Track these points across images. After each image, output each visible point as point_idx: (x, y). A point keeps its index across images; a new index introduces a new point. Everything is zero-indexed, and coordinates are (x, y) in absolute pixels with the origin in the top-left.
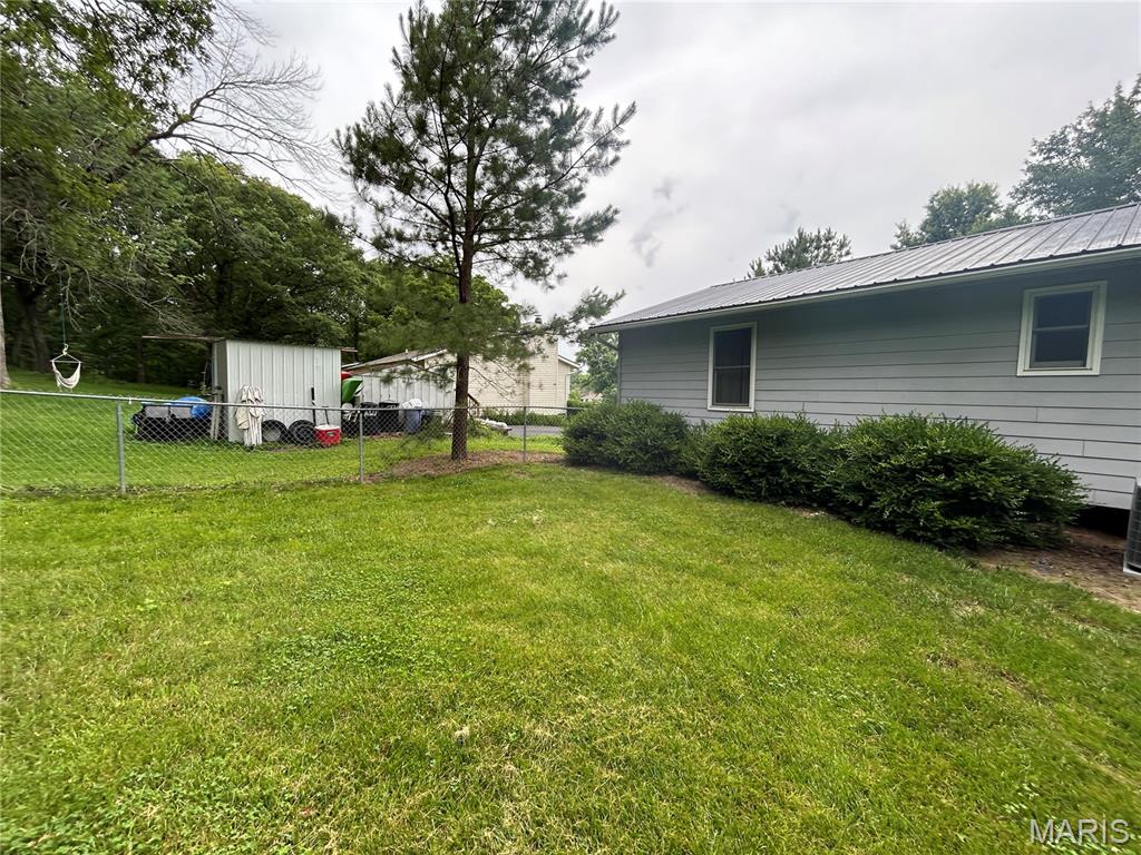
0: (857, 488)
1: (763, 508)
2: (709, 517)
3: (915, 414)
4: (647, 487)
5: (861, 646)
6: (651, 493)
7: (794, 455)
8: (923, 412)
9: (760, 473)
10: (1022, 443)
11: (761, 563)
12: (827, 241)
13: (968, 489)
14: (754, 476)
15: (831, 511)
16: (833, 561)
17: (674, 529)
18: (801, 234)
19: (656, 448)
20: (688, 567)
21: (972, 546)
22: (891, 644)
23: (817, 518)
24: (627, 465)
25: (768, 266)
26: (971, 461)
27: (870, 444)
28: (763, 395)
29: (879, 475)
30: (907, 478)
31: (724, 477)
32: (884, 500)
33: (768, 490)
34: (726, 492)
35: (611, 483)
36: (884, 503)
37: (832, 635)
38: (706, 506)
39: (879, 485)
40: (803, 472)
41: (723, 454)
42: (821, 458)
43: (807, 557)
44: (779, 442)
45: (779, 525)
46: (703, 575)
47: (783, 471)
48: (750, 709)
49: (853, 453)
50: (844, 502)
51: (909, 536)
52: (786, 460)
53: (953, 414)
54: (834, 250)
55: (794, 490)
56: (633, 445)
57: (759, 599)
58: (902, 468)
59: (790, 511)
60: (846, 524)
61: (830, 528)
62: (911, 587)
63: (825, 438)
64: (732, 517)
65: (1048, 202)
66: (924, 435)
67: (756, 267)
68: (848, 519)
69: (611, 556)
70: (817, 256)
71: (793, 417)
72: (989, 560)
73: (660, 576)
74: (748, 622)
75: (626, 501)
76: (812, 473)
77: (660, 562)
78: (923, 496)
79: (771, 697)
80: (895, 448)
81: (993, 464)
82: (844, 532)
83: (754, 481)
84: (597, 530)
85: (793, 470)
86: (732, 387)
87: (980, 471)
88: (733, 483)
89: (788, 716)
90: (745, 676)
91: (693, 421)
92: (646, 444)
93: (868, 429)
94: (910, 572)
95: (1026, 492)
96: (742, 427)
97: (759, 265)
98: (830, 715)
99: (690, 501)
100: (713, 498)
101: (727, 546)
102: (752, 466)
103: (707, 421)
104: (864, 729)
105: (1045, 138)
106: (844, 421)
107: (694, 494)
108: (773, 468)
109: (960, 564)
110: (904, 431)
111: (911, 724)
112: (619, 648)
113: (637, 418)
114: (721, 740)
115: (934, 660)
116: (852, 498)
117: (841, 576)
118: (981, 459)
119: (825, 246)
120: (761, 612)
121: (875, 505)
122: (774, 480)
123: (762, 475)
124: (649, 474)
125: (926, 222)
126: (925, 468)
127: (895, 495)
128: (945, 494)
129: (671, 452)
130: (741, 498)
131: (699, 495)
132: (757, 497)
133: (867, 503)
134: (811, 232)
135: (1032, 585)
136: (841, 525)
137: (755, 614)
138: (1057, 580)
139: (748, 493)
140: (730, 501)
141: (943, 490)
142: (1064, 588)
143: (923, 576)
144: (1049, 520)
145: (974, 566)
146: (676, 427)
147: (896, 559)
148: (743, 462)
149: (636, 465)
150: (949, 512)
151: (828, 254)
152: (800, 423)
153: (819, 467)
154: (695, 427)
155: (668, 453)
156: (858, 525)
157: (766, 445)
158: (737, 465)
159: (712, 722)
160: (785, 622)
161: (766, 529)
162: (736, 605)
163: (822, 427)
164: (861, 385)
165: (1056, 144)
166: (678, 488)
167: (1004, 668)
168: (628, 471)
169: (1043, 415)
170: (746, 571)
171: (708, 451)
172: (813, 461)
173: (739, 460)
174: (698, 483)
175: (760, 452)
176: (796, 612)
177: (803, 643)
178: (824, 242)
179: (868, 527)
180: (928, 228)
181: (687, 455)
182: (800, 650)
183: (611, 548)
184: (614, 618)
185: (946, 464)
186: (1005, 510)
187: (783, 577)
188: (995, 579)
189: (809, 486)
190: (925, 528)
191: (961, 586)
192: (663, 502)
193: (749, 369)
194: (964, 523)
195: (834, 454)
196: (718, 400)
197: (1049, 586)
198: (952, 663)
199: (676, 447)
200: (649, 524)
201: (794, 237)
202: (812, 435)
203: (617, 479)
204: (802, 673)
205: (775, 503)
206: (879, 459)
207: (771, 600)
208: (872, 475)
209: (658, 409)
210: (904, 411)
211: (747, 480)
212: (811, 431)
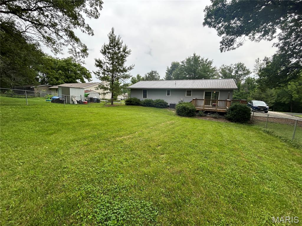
7: (151, 102)
8: (160, 99)
28: (148, 97)
30: (158, 104)
31: (145, 105)
34: (145, 106)
36: (157, 106)
42: (153, 103)
49: (155, 102)
53: (162, 99)
85: (151, 104)
86: (145, 96)
91: (141, 100)
92: (136, 102)
93: (156, 100)
96: (147, 100)
103: (143, 100)
105: (182, 61)
108: (149, 104)
116: (155, 105)
125: (171, 67)
132: (148, 106)
134: (154, 70)
141: (160, 104)
144: (166, 106)
146: (139, 100)
150: (161, 106)
155: (139, 103)
157: (149, 102)
169: (168, 99)
181: (141, 103)
185: (160, 102)
193: (147, 94)
196: (143, 97)
201: (151, 71)
206: (157, 102)
209: (137, 98)
211: (147, 105)
212: (152, 100)
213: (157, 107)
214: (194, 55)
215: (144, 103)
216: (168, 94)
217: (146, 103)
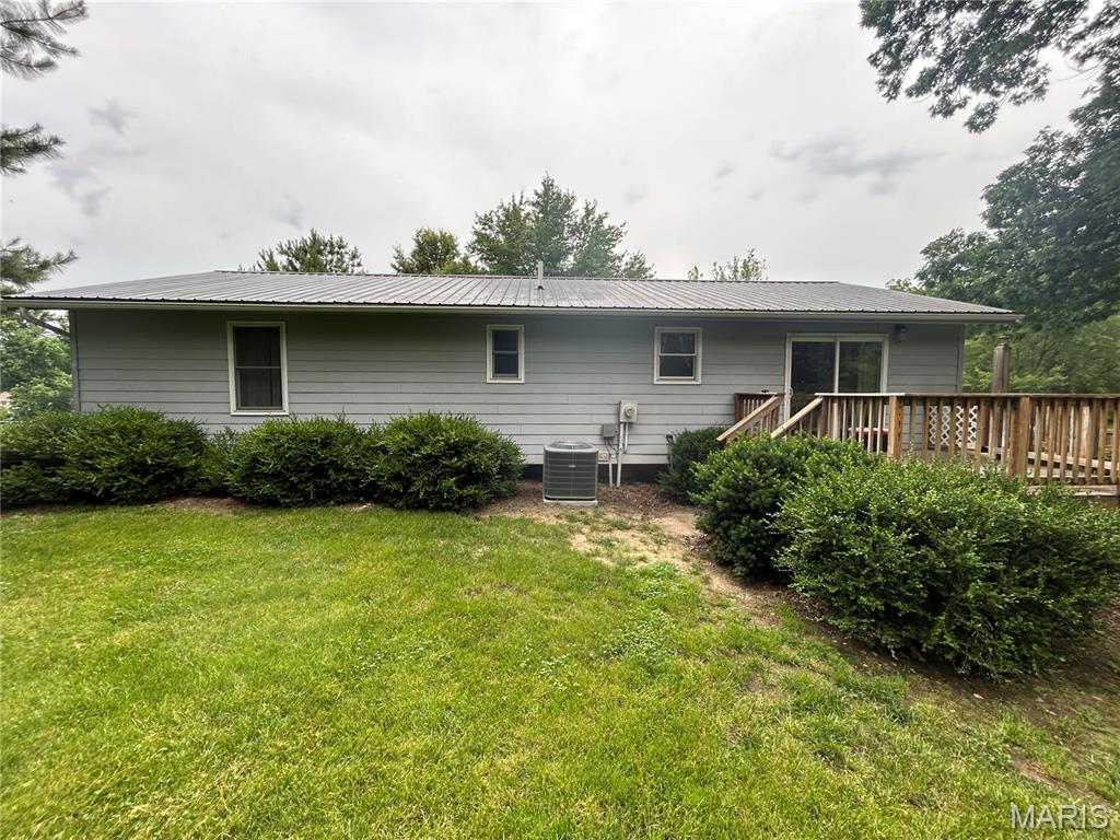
0: (396, 477)
1: (313, 512)
2: (256, 535)
3: (432, 412)
4: (154, 519)
5: (421, 606)
6: (163, 524)
7: (339, 455)
8: (435, 410)
9: (306, 478)
10: (495, 429)
11: (325, 566)
12: (340, 248)
13: (471, 465)
14: (300, 482)
15: (376, 501)
16: (388, 545)
17: (213, 560)
18: (314, 236)
19: (160, 466)
20: (246, 597)
21: (475, 506)
22: (442, 595)
23: (365, 510)
24: (112, 495)
25: (281, 260)
26: (471, 444)
27: (404, 439)
28: (297, 398)
29: (414, 464)
30: (433, 464)
31: (266, 488)
32: (418, 484)
33: (316, 493)
34: (270, 504)
35: (84, 526)
36: (419, 486)
37: (401, 605)
38: (248, 524)
39: (413, 472)
40: (349, 470)
41: (263, 464)
42: (364, 456)
43: (366, 547)
44: (325, 444)
45: (334, 525)
46: (266, 598)
47: (331, 472)
48: (351, 700)
49: (392, 449)
50: (387, 492)
51: (438, 509)
52: (332, 461)
53: (456, 410)
54: (346, 258)
55: (342, 488)
56: (120, 467)
57: (332, 599)
58: (429, 456)
59: (341, 509)
60: (390, 509)
61: (379, 517)
62: (446, 547)
63: (365, 437)
64: (284, 529)
65: (486, 259)
66: (440, 429)
67: (267, 258)
68: (392, 505)
69: (123, 622)
70: (332, 260)
71: (334, 419)
72: (485, 513)
73: (209, 620)
74: (327, 626)
75: (124, 543)
76: (357, 470)
77: (204, 604)
78: (444, 476)
79: (366, 681)
80: (422, 441)
81: (482, 446)
82: (391, 518)
83: (301, 487)
84: (81, 594)
85: (339, 469)
86: (259, 388)
87: (475, 452)
88: (278, 492)
89: (384, 688)
90: (337, 675)
92: (144, 464)
93: (401, 426)
94: (442, 536)
95: (499, 462)
96: (283, 433)
97: (271, 256)
98: (414, 668)
99: (226, 523)
100: (255, 513)
101: (285, 559)
102: (297, 471)
103: (233, 428)
104: (438, 665)
106: (380, 420)
107: (228, 515)
108: (320, 471)
109: (469, 521)
110: (427, 427)
111: (465, 645)
112: (175, 723)
113: (123, 432)
114: (331, 743)
115: (469, 594)
116: (394, 486)
117: (396, 555)
118: (476, 443)
119: (338, 253)
120: (337, 611)
121: (413, 489)
122: (322, 482)
123: (308, 480)
124: (152, 501)
125: (415, 251)
126: (444, 454)
127: (426, 478)
128: (457, 471)
129: (187, 469)
130: (287, 507)
131: (235, 513)
132: (307, 503)
133: (406, 489)
134: (325, 236)
135: (509, 523)
136: (387, 512)
137: (332, 616)
138: (518, 516)
139: (294, 500)
140: (276, 512)
141: (456, 468)
142: (522, 519)
143: (452, 536)
144: (509, 479)
145: (478, 520)
147: (433, 529)
148: (287, 470)
149: (129, 493)
150: (461, 484)
151: (341, 260)
152: (341, 424)
153: (364, 464)
154: (218, 437)
155: (181, 472)
156: (401, 509)
157: (311, 449)
158: (280, 472)
159: (317, 734)
160: (360, 611)
161: (322, 532)
162: (311, 614)
163: (361, 426)
164: (389, 388)
165: (486, 221)
166: (203, 511)
167: (504, 581)
168: (114, 504)
169: (502, 409)
170: (314, 578)
171: (242, 463)
172: (357, 459)
173: (283, 467)
174: (229, 500)
175: (305, 457)
176: (368, 599)
177: (381, 622)
178: (337, 249)
179: (408, 508)
180: (417, 257)
181: (210, 470)
182: (379, 630)
183: (118, 610)
184: (154, 693)
185: (456, 449)
186: (490, 477)
187: (349, 572)
188: (491, 525)
189: (356, 483)
190: (448, 500)
191: (474, 536)
192: (186, 531)
193: (280, 371)
194: (470, 490)
195: (375, 450)
196: (244, 402)
197: (516, 521)
198: (478, 591)
199: (193, 462)
200: (174, 564)
201: (308, 237)
202: (354, 436)
203: (96, 516)
204: (386, 647)
205: (324, 505)
206: (412, 450)
207: (343, 597)
208: (408, 465)
209: (156, 417)
210: (424, 410)
211: (293, 487)
212: (352, 431)
213: (418, 505)
214: (548, 185)
215: (252, 471)
216: (506, 366)
217: (271, 464)
